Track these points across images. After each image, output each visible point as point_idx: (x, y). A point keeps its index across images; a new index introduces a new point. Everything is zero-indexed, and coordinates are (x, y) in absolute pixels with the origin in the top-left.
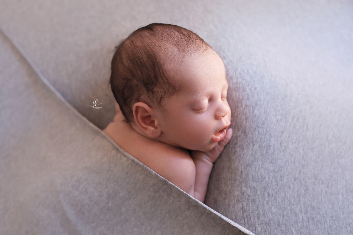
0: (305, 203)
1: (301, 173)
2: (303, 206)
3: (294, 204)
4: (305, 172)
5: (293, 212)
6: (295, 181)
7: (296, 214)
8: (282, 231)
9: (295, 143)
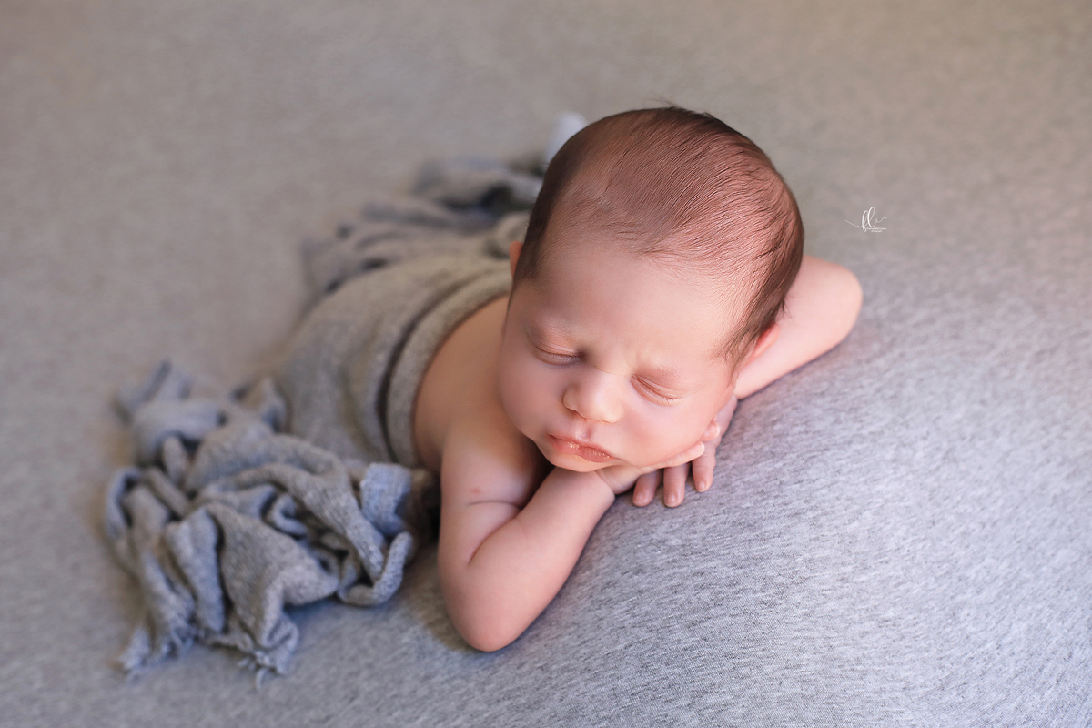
0: (495, 718)
1: (566, 674)
2: (486, 715)
3: (486, 694)
4: (573, 682)
5: (465, 698)
6: (539, 670)
7: (461, 708)
8: (415, 691)
9: (634, 616)
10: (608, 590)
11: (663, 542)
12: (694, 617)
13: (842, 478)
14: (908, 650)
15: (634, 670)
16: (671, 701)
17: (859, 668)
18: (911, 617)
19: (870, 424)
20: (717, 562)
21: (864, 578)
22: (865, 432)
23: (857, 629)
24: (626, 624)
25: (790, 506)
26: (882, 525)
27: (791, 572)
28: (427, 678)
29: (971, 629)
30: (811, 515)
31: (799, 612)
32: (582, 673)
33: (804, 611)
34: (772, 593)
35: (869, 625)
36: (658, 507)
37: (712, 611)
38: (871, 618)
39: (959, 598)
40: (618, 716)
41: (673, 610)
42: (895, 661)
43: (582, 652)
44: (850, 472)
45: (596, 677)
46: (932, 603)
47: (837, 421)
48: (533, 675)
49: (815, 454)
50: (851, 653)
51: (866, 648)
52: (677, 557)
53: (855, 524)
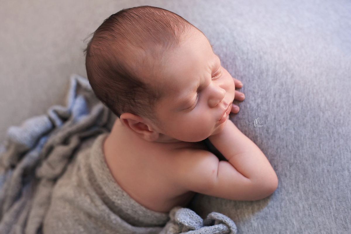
0: (305, 189)
1: (297, 156)
2: (302, 193)
3: (293, 192)
4: (301, 154)
5: (291, 202)
6: (291, 167)
7: (295, 203)
8: (281, 223)
9: (283, 124)
10: (269, 131)
11: (258, 105)
15: (304, 129)
20: (272, 88)
24: (285, 128)
28: (277, 217)
32: (299, 150)
36: (242, 104)
37: (290, 95)
40: (320, 140)
41: (286, 108)
45: (302, 145)
52: (266, 101)
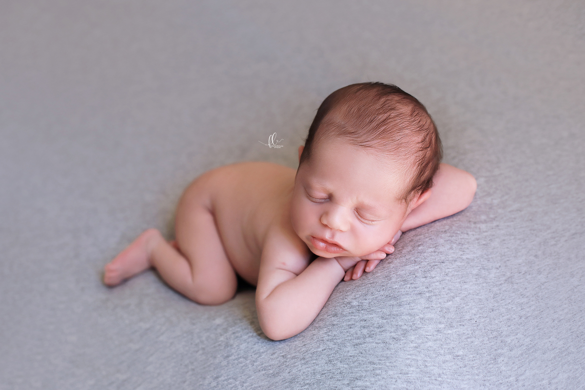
1: (294, 360)
3: (254, 367)
4: (296, 364)
6: (282, 357)
9: (329, 336)
12: (357, 341)
13: (448, 278)
14: (467, 373)
15: (325, 362)
16: (340, 380)
17: (440, 379)
18: (472, 356)
19: (468, 254)
20: (374, 315)
21: (450, 332)
22: (464, 257)
23: (441, 358)
24: (324, 339)
25: (418, 289)
26: (464, 306)
27: (411, 323)
29: (503, 368)
30: (428, 295)
31: (412, 345)
32: (301, 360)
33: (415, 345)
34: (399, 334)
35: (448, 357)
37: (367, 340)
38: (450, 353)
39: (499, 351)
40: (314, 384)
42: (460, 378)
43: (303, 349)
44: (453, 275)
45: (307, 363)
46: (484, 351)
47: (451, 248)
48: (278, 359)
49: (436, 264)
50: (436, 371)
51: (445, 369)
53: (450, 303)
